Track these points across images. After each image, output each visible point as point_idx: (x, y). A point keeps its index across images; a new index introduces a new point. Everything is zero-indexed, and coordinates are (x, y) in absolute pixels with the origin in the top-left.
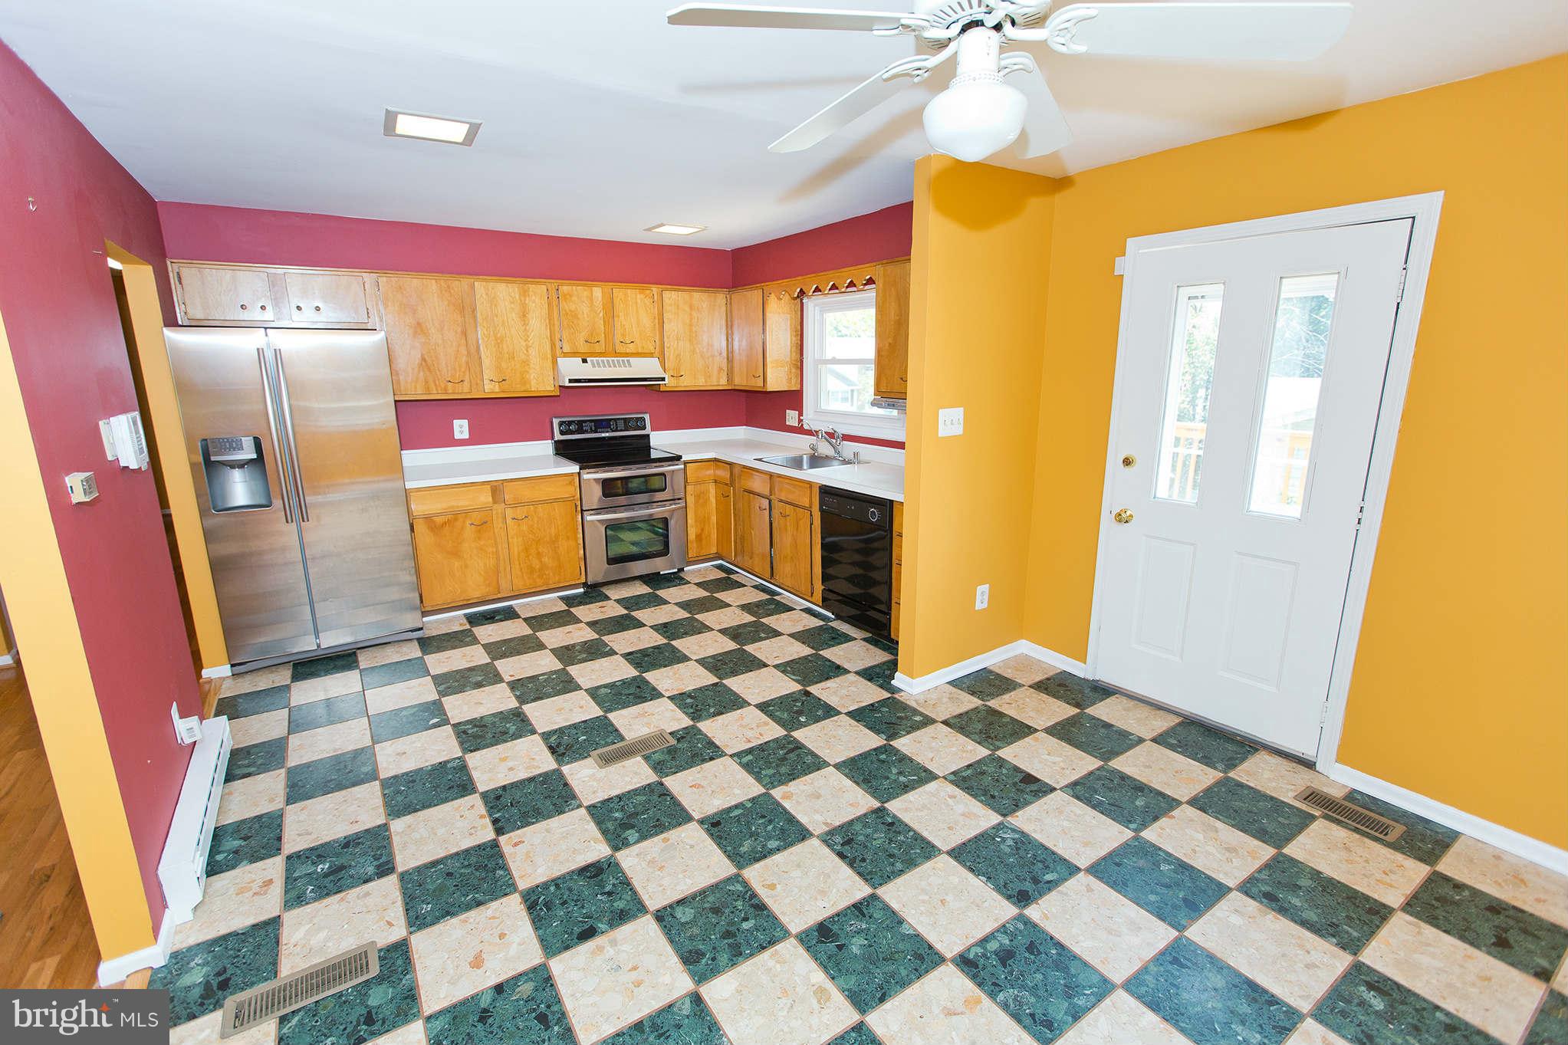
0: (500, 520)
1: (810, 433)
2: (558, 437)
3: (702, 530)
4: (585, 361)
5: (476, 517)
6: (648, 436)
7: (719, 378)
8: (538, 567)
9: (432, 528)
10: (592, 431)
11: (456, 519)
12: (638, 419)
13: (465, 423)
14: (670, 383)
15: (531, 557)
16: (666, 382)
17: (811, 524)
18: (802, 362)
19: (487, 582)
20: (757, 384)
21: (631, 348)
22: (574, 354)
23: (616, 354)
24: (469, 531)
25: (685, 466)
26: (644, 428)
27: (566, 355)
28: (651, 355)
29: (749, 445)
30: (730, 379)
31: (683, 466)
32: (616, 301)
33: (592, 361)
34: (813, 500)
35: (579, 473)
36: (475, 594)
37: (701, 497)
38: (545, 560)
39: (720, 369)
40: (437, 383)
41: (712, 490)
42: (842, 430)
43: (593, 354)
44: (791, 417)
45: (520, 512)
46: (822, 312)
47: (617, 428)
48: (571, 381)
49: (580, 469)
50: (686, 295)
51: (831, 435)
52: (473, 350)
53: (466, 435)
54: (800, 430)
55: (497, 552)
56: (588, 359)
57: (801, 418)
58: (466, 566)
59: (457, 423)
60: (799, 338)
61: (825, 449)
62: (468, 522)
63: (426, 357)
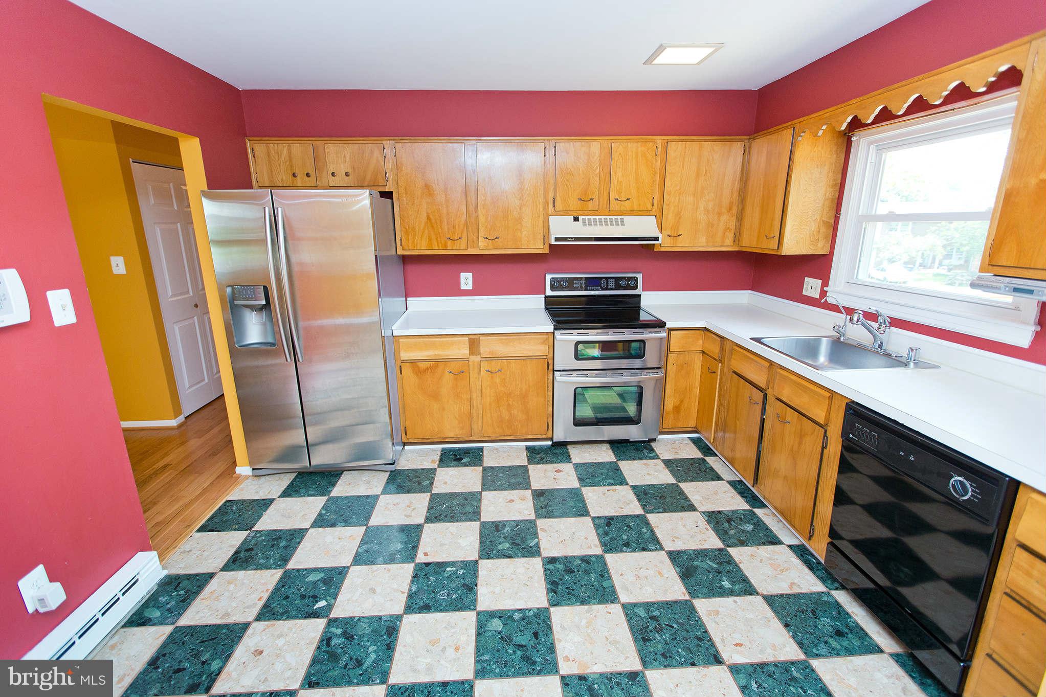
0: (476, 370)
1: (835, 308)
2: (549, 292)
3: (682, 401)
4: (576, 219)
5: (453, 366)
6: (639, 296)
7: (724, 237)
8: (507, 418)
9: (416, 373)
10: (581, 289)
11: (437, 367)
12: (630, 279)
13: (470, 275)
14: (664, 243)
15: (501, 408)
16: (660, 242)
17: (824, 448)
18: (837, 219)
19: (461, 425)
20: (769, 247)
21: (627, 205)
22: (566, 212)
23: (610, 212)
24: (448, 379)
25: (669, 334)
26: (635, 288)
27: (558, 213)
28: (647, 213)
29: (751, 314)
30: (737, 238)
31: (664, 335)
32: (615, 156)
33: (584, 220)
34: (833, 415)
35: (554, 333)
36: (451, 434)
37: (684, 367)
38: (515, 412)
39: (727, 229)
40: (439, 240)
41: (698, 363)
42: (887, 311)
43: (586, 212)
44: (812, 286)
45: (495, 365)
46: (880, 149)
47: (607, 286)
48: (557, 239)
49: (555, 329)
50: (695, 146)
51: (871, 316)
52: (472, 208)
53: (470, 287)
54: (820, 303)
55: (470, 400)
56: (580, 218)
57: (825, 289)
58: (444, 409)
59: (463, 275)
60: (838, 188)
61: (857, 333)
62: (447, 370)
63: (431, 217)
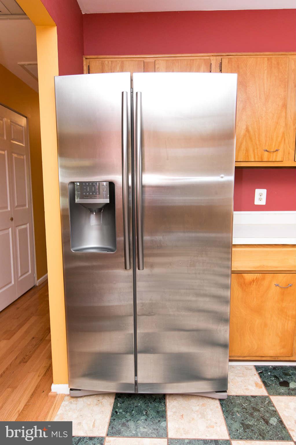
5: (282, 279)
9: (241, 284)
11: (264, 279)
13: (264, 192)
19: (283, 343)
24: (274, 291)
40: (256, 152)
52: (290, 121)
53: (263, 202)
58: (266, 325)
59: (258, 192)
62: (274, 283)
63: (250, 128)
